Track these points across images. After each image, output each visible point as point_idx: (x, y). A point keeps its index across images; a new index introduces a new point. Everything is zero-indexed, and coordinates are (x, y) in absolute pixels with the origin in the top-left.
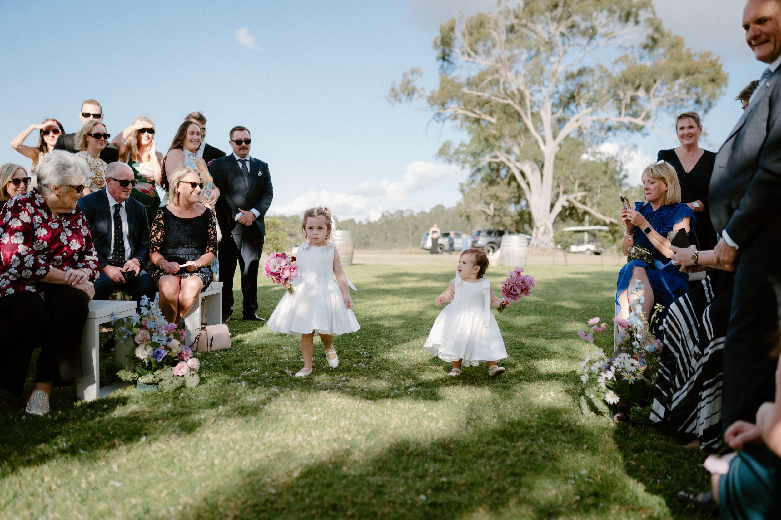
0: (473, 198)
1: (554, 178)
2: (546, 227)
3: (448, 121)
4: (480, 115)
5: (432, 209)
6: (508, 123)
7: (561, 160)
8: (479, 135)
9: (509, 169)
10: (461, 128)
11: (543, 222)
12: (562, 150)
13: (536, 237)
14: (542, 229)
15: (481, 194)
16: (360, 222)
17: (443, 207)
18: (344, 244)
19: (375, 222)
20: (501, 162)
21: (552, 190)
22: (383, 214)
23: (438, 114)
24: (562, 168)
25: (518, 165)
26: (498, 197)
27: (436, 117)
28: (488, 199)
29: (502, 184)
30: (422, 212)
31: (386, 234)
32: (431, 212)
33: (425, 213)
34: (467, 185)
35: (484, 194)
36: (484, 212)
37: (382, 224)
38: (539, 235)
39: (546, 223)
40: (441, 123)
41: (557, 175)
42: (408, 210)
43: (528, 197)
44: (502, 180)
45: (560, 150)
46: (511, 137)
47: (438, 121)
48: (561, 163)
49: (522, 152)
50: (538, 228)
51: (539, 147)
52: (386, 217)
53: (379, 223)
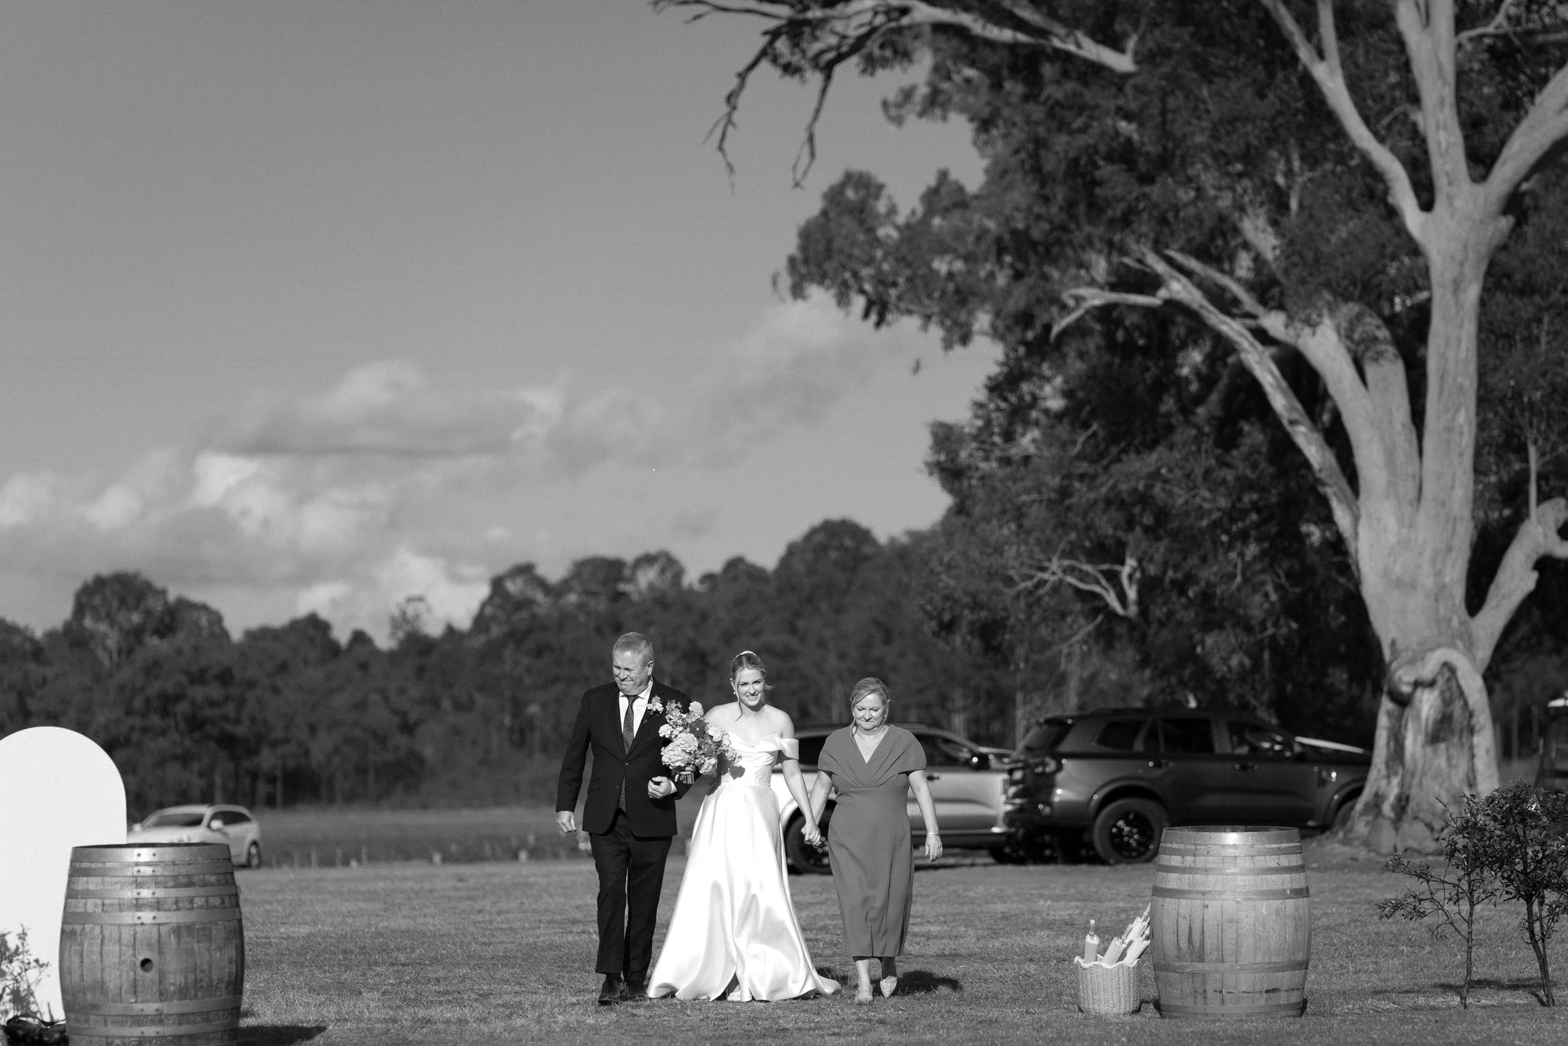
0: (1020, 514)
1: (1484, 399)
2: (1453, 693)
3: (848, 70)
4: (1043, 33)
5: (792, 550)
6: (1207, 75)
7: (1524, 291)
8: (1040, 144)
9: (1223, 347)
10: (936, 102)
11: (1429, 668)
12: (1529, 230)
13: (1397, 753)
14: (1427, 704)
15: (1064, 493)
16: (360, 638)
17: (861, 535)
18: (178, 930)
19: (451, 632)
20: (1172, 304)
21: (1479, 471)
22: (497, 584)
23: (795, 30)
24: (1531, 341)
25: (1274, 323)
26: (1162, 515)
27: (782, 45)
28: (1105, 525)
29: (1183, 434)
30: (735, 565)
31: (518, 707)
32: (786, 562)
33: (755, 574)
34: (981, 437)
35: (1082, 494)
36: (1093, 603)
37: (493, 651)
38: (1413, 742)
39: (1449, 668)
40: (815, 79)
41: (1502, 383)
42: (647, 560)
43: (1342, 517)
44: (1186, 409)
45: (1517, 230)
46: (1222, 159)
47: (789, 69)
48: (1525, 308)
49: (1291, 247)
50: (1403, 702)
51: (1392, 214)
52: (522, 603)
53: (479, 641)
